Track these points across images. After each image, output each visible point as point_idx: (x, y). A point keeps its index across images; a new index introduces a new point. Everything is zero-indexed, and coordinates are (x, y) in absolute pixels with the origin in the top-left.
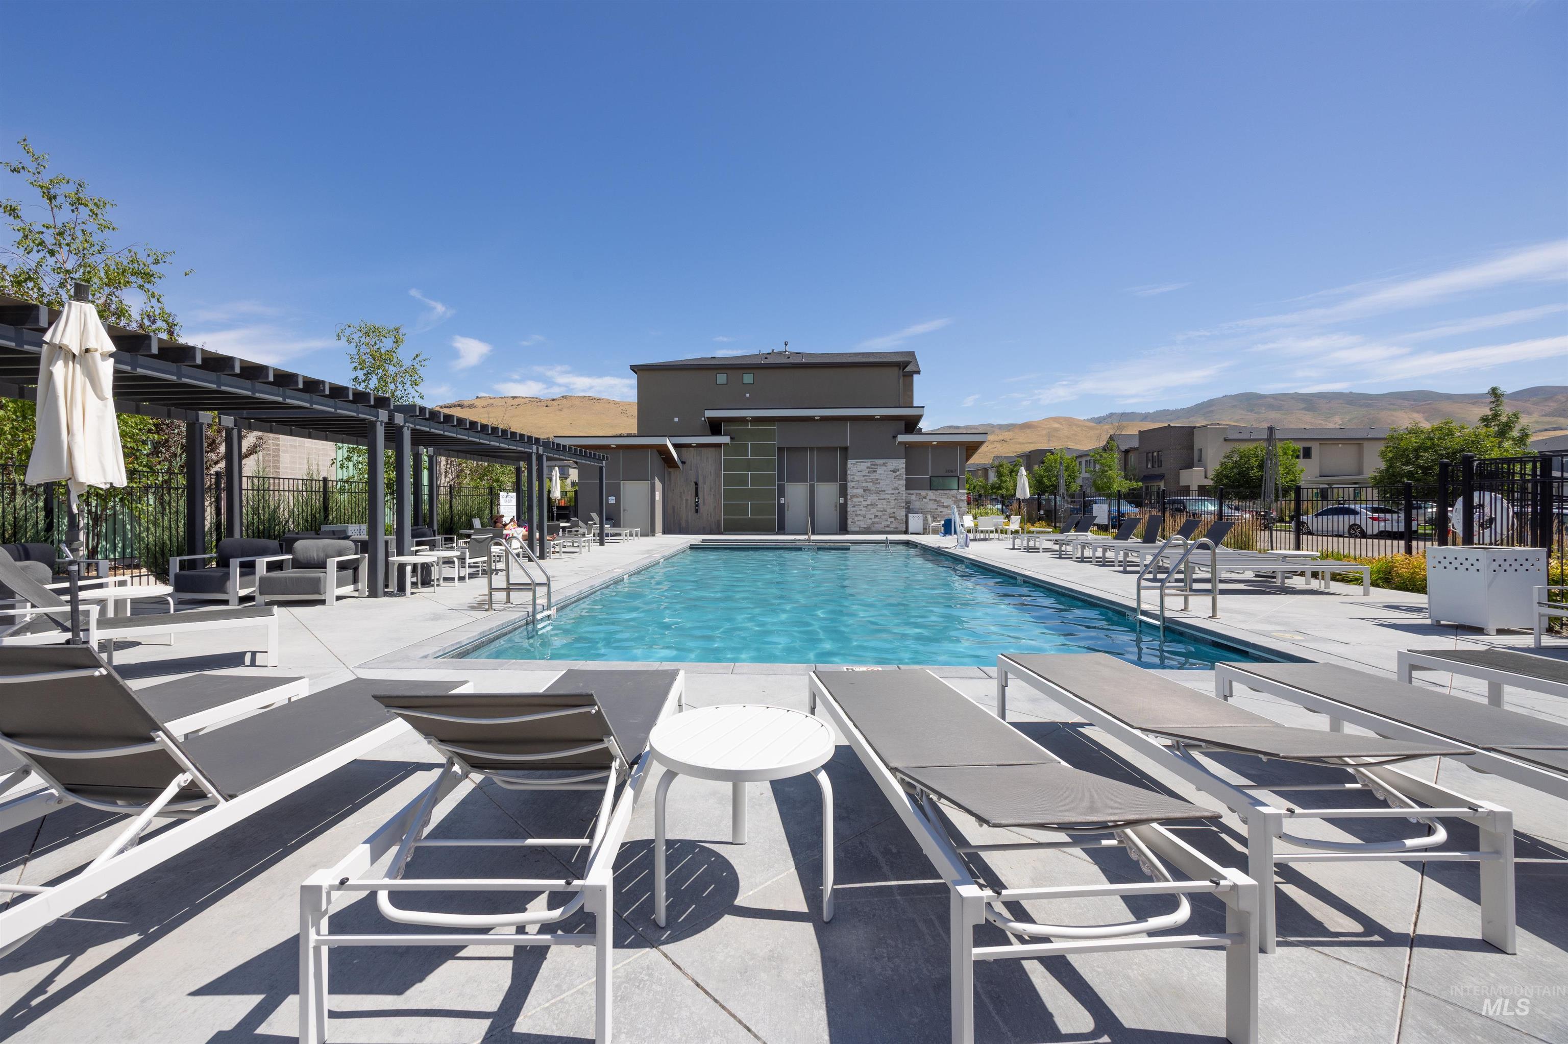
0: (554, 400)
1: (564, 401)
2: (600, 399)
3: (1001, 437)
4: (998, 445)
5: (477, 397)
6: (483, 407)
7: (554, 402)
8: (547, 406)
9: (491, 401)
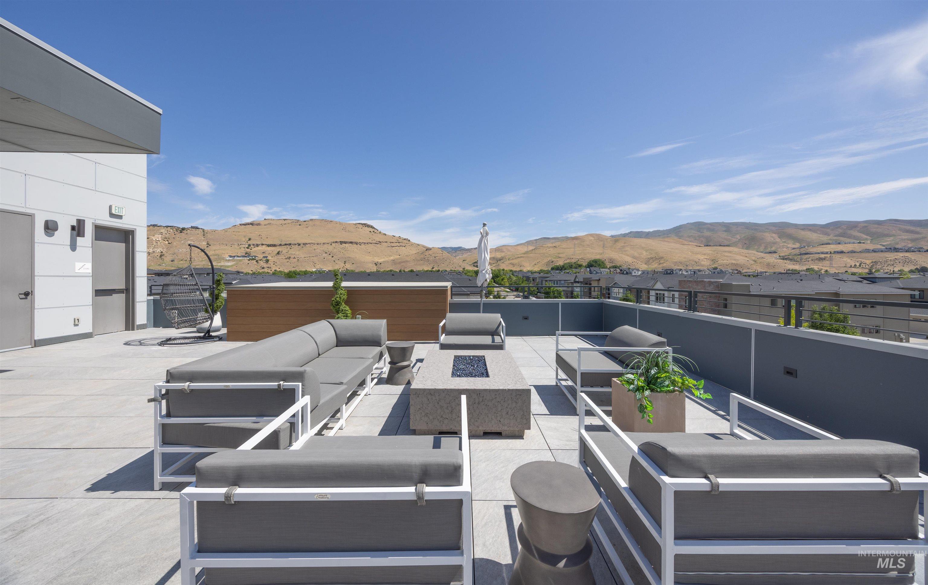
0: (305, 221)
1: (311, 222)
2: (332, 222)
3: (554, 245)
4: (551, 249)
5: (265, 219)
6: (265, 225)
7: (304, 223)
8: (300, 225)
9: (271, 222)
